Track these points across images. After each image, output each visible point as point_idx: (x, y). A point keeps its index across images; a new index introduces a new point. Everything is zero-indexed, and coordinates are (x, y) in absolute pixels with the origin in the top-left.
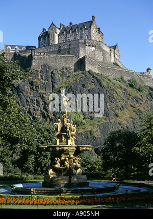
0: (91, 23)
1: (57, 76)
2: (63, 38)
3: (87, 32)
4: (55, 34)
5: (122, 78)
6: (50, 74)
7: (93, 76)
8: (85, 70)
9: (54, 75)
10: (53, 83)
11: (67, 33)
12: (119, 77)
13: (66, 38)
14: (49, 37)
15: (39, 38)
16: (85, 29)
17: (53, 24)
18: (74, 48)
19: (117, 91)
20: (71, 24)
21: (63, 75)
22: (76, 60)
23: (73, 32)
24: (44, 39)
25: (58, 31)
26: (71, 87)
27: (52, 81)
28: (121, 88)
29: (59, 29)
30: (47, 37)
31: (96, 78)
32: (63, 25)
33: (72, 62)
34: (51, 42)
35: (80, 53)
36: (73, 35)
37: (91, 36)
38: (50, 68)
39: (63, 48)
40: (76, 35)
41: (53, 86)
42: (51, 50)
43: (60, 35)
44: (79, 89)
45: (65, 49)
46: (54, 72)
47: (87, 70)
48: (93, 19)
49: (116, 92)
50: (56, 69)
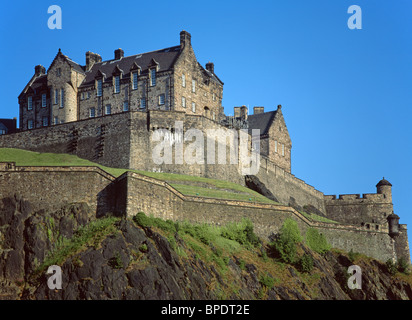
0: (176, 52)
1: (40, 234)
2: (91, 99)
3: (161, 83)
4: (69, 88)
5: (248, 231)
6: (21, 227)
7: (149, 233)
8: (125, 214)
9: (33, 230)
10: (27, 254)
11: (102, 87)
12: (241, 226)
13: (101, 99)
14: (49, 96)
15: (22, 99)
16: (157, 75)
17: (60, 56)
18: (115, 137)
19: (223, 273)
20: (118, 53)
21: (62, 227)
22: (105, 182)
23: (121, 82)
24: (36, 100)
25: (78, 78)
26: (77, 266)
27: (25, 248)
28: (238, 263)
29: (84, 68)
30: (44, 96)
31: (156, 238)
32: (96, 58)
33: (90, 189)
34: (55, 112)
35: (132, 154)
36: (123, 92)
37: (172, 97)
38: (24, 206)
39: (84, 135)
40: (129, 93)
41: (28, 264)
42: (48, 142)
43: (82, 90)
44: (98, 273)
45: (88, 140)
46: (35, 221)
47: (131, 212)
48: (181, 41)
49: (217, 276)
50: (41, 212)
